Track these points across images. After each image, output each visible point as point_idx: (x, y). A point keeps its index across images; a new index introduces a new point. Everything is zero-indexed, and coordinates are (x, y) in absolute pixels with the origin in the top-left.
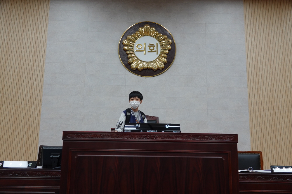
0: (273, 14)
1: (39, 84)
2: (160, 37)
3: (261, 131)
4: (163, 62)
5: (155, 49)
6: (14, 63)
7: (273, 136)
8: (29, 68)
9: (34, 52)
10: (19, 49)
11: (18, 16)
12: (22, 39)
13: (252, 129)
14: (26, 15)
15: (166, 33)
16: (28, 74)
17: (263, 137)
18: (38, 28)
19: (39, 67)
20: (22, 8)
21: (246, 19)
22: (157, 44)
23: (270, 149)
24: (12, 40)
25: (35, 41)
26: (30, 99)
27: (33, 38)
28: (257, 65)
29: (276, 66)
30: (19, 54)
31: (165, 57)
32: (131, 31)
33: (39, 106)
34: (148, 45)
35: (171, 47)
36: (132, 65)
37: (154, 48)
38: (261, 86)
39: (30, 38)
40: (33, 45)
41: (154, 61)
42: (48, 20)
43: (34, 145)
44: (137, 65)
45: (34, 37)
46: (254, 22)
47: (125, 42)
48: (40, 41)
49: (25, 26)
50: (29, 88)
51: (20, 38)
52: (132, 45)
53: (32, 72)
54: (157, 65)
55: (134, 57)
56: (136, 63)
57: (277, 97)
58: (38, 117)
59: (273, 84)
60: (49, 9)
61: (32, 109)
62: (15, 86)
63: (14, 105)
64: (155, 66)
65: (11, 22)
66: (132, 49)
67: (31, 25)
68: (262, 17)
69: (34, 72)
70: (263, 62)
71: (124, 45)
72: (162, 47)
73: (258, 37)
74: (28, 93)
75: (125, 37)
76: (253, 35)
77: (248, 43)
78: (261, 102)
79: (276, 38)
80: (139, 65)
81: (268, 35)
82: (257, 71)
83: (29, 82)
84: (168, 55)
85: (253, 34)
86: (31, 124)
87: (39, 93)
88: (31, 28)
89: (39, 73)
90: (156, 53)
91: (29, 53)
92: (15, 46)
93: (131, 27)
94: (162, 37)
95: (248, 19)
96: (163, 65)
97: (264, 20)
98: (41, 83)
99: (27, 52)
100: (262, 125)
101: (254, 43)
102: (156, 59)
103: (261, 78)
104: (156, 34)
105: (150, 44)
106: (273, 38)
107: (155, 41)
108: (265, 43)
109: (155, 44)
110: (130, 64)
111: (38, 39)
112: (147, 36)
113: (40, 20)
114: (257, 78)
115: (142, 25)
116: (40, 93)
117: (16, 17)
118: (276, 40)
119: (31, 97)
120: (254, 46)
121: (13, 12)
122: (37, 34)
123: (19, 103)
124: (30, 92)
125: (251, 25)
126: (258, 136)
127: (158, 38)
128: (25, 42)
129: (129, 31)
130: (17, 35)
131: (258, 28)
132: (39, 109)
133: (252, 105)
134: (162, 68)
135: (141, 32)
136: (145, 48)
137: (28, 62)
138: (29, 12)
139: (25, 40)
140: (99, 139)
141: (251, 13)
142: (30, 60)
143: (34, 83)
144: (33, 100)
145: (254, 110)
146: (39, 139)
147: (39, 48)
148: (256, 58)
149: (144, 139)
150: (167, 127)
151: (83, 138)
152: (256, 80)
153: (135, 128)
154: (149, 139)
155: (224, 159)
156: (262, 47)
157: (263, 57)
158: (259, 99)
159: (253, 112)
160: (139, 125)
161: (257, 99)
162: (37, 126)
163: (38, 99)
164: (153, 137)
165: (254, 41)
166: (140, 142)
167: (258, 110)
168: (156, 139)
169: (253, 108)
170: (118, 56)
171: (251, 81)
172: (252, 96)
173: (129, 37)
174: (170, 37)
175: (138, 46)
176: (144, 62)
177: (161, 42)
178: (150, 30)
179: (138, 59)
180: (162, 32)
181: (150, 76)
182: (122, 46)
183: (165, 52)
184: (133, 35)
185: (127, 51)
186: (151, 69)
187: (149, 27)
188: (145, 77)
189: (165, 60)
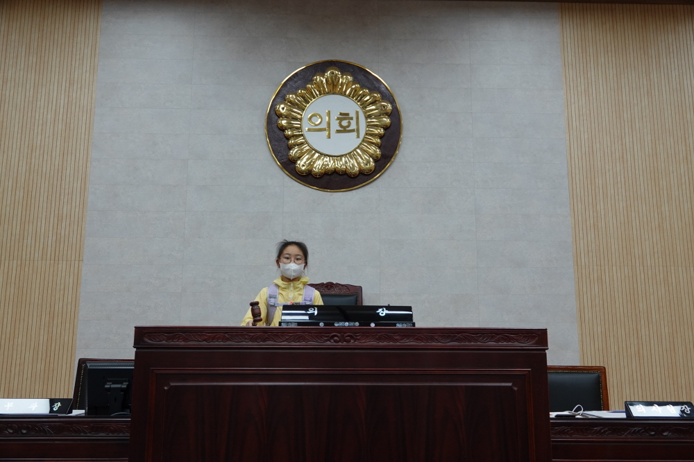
0: (627, 42)
1: (77, 210)
2: (364, 96)
3: (602, 317)
4: (371, 156)
5: (353, 126)
6: (17, 160)
7: (631, 330)
8: (52, 173)
9: (63, 135)
10: (28, 126)
11: (24, 47)
12: (35, 102)
13: (582, 311)
14: (44, 45)
15: (379, 87)
16: (51, 186)
17: (607, 331)
18: (72, 76)
19: (76, 169)
20: (33, 29)
22: (357, 113)
23: (626, 360)
24: (11, 105)
25: (66, 107)
26: (54, 245)
27: (62, 100)
28: (592, 161)
29: (637, 164)
30: (27, 139)
31: (376, 145)
32: (296, 82)
33: (77, 262)
34: (335, 116)
35: (391, 120)
36: (299, 164)
37: (349, 123)
38: (602, 211)
39: (54, 100)
40: (61, 116)
41: (350, 155)
42: (97, 56)
43: (65, 357)
44: (310, 163)
45: (63, 97)
46: (585, 60)
47: (281, 109)
48: (77, 107)
49: (41, 71)
50: (52, 219)
51: (31, 99)
52: (299, 117)
53: (59, 183)
54: (358, 163)
55: (302, 144)
56: (308, 159)
57: (639, 238)
58: (75, 290)
59: (629, 206)
60: (99, 31)
61: (60, 269)
62: (20, 215)
63: (15, 262)
64: (353, 165)
65: (7, 61)
66: (299, 126)
67: (57, 70)
68: (602, 49)
69: (63, 182)
70: (606, 154)
71: (280, 116)
72: (369, 120)
73: (594, 95)
74: (51, 232)
75: (281, 97)
76: (583, 91)
77: (570, 110)
78: (601, 249)
79: (635, 98)
80: (314, 163)
81: (616, 91)
82: (593, 176)
83: (53, 206)
84: (384, 138)
85: (583, 88)
86: (57, 306)
87: (75, 233)
88: (57, 77)
89: (75, 185)
90: (355, 134)
91: (51, 136)
92: (17, 120)
93: (296, 73)
94: (368, 98)
95: (570, 54)
96: (372, 164)
97: (606, 56)
98: (81, 206)
99: (47, 135)
100: (605, 304)
101: (584, 109)
102: (355, 150)
103: (601, 191)
104: (356, 91)
105: (341, 114)
106: (628, 98)
107: (351, 107)
108: (610, 111)
109: (352, 114)
110: (293, 161)
111: (74, 102)
112: (333, 94)
113: (78, 57)
114: (593, 192)
115: (320, 68)
116: (79, 232)
117: (20, 49)
118: (635, 102)
119: (58, 242)
120: (585, 118)
121: (13, 39)
122: (71, 90)
123: (28, 256)
124: (55, 231)
125: (578, 69)
126: (595, 330)
127: (360, 99)
128: (42, 111)
129: (291, 83)
130: (23, 93)
131: (593, 75)
132: (76, 271)
133: (583, 256)
134: (371, 170)
135: (319, 85)
136: (329, 124)
137: (49, 157)
138: (52, 38)
139: (42, 104)
140: (222, 343)
141: (576, 39)
142: (54, 153)
143: (65, 209)
144: (61, 249)
145: (587, 267)
146: (78, 342)
147: (76, 123)
148: (590, 145)
149: (328, 343)
150: (382, 313)
151: (183, 343)
152: (590, 197)
153: (307, 318)
154: (340, 343)
155: (516, 389)
156: (604, 119)
157: (605, 142)
158: (597, 243)
159: (584, 272)
160: (316, 308)
161: (593, 241)
162: (73, 310)
163: (74, 247)
164: (349, 338)
165: (584, 105)
166: (319, 351)
167: (595, 268)
168: (356, 343)
169: (583, 264)
170: (265, 143)
171: (579, 199)
172: (581, 235)
173: (291, 97)
174: (388, 97)
175: (313, 119)
176: (326, 155)
177: (366, 107)
178: (341, 80)
179: (312, 149)
180: (369, 86)
181: (342, 190)
182: (275, 117)
183: (376, 132)
184: (301, 92)
185: (286, 129)
186: (342, 171)
187: (337, 72)
188: (329, 191)
189: (376, 151)
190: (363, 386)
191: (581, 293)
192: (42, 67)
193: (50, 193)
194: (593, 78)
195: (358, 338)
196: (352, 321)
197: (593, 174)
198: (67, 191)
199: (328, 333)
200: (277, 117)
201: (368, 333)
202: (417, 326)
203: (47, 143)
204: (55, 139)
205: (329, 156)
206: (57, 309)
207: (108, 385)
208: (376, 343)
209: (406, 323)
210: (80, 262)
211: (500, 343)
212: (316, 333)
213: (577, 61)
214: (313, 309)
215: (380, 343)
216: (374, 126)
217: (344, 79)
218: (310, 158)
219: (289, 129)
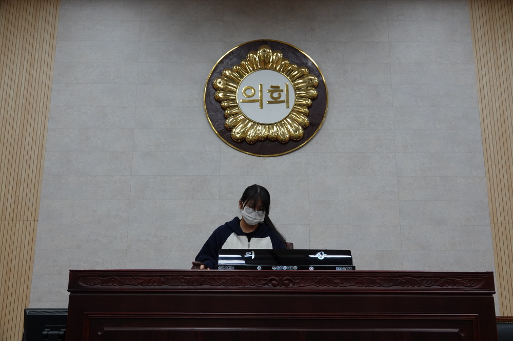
1: (34, 175)
2: (292, 71)
4: (300, 124)
5: (283, 98)
8: (13, 142)
9: (24, 108)
14: (9, 30)
15: (307, 63)
16: (11, 153)
18: (33, 57)
19: (34, 138)
21: (476, 32)
22: (287, 86)
25: (27, 84)
26: (12, 207)
27: (24, 78)
31: (305, 114)
32: (231, 59)
33: (33, 222)
34: (267, 88)
35: (318, 91)
36: (234, 132)
37: (280, 94)
39: (17, 78)
40: (22, 93)
41: (280, 123)
42: (55, 39)
44: (244, 132)
45: (24, 75)
46: (493, 37)
48: (37, 83)
49: (6, 53)
50: (11, 183)
52: (235, 89)
53: (19, 151)
54: (289, 131)
55: (237, 114)
56: (242, 128)
58: (30, 247)
60: (57, 19)
61: (17, 228)
64: (283, 132)
66: (234, 98)
67: (20, 52)
69: (23, 150)
71: (217, 89)
72: (298, 92)
74: (10, 195)
75: (218, 72)
76: (493, 64)
77: (481, 81)
80: (248, 131)
83: (13, 170)
84: (311, 109)
85: (493, 61)
86: (13, 262)
87: (32, 195)
88: (19, 58)
89: (33, 152)
90: (284, 105)
91: (13, 109)
93: (231, 52)
94: (296, 72)
95: (479, 32)
96: (301, 131)
98: (38, 171)
99: (10, 108)
101: (495, 81)
102: (285, 119)
104: (285, 66)
105: (272, 87)
107: (282, 80)
109: (283, 87)
110: (230, 129)
111: (34, 79)
112: (265, 69)
113: (38, 40)
114: (506, 155)
115: (253, 46)
116: (35, 194)
119: (16, 204)
120: (495, 88)
122: (32, 69)
124: (14, 193)
125: (487, 45)
127: (289, 73)
128: (5, 87)
129: (227, 60)
131: (501, 50)
132: (32, 230)
133: (499, 214)
134: (300, 137)
135: (253, 63)
136: (261, 96)
137: (11, 128)
138: (17, 24)
139: (6, 81)
140: (157, 287)
141: (485, 19)
142: (15, 124)
144: (19, 210)
145: (503, 225)
146: (31, 295)
147: (35, 97)
148: (502, 113)
149: (266, 287)
150: (321, 256)
151: (118, 287)
153: (243, 262)
154: (278, 287)
155: (463, 335)
159: (500, 230)
160: (253, 252)
162: (28, 266)
163: (30, 208)
164: (287, 282)
165: (495, 77)
166: (253, 295)
168: (295, 286)
169: (499, 222)
170: (203, 113)
171: (493, 162)
172: (497, 196)
173: (227, 73)
174: (314, 71)
175: (248, 92)
176: (259, 124)
177: (295, 81)
178: (271, 57)
179: (246, 118)
180: (297, 62)
181: (274, 155)
182: (213, 91)
183: (304, 102)
184: (236, 67)
185: (222, 101)
186: (274, 138)
187: (268, 50)
188: (261, 155)
189: (304, 120)
190: (303, 332)
191: (499, 249)
192: (7, 50)
193: (11, 160)
194: (502, 52)
195: (297, 281)
196: (290, 265)
197: (505, 139)
198: (25, 158)
199: (266, 276)
200: (214, 91)
201: (307, 277)
202: (357, 269)
203: (9, 116)
204: (16, 112)
205: (261, 124)
206: (13, 265)
207: (46, 331)
208: (315, 287)
209: (345, 267)
210: (36, 222)
211: (445, 287)
212: (253, 277)
213: (487, 38)
214: (250, 253)
215: (320, 287)
216: (302, 97)
217: (274, 57)
218: (244, 127)
219: (226, 100)
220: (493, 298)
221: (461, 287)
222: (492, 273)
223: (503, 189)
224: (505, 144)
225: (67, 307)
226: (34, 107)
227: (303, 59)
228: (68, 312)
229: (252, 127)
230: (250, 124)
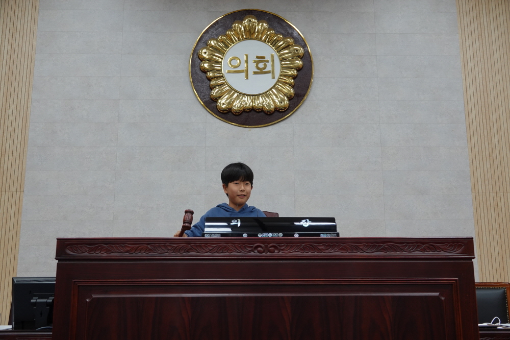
1: (19, 146)
2: (278, 41)
3: (499, 241)
4: (285, 95)
5: (269, 68)
9: (7, 78)
13: (481, 235)
15: (292, 33)
17: (504, 252)
18: (15, 26)
19: (18, 108)
21: (461, 2)
22: (273, 56)
25: (9, 53)
27: (6, 48)
28: (486, 98)
31: (290, 85)
32: (217, 29)
33: (18, 193)
34: (252, 58)
35: (303, 62)
36: (220, 103)
37: (265, 65)
38: (497, 143)
41: (266, 94)
42: (37, 8)
44: (229, 103)
45: (6, 45)
46: (477, 8)
52: (220, 60)
54: (274, 102)
55: (222, 84)
56: (227, 99)
58: (16, 218)
61: (3, 199)
64: (269, 103)
66: (219, 68)
69: (6, 121)
70: (499, 92)
71: (202, 59)
72: (283, 63)
73: (487, 39)
75: (203, 42)
77: (465, 52)
78: (497, 178)
80: (233, 102)
82: (487, 112)
84: (297, 79)
85: (476, 32)
87: (17, 167)
89: (17, 123)
90: (270, 75)
93: (216, 21)
94: (282, 43)
95: (464, 2)
96: (287, 102)
98: (22, 143)
100: (501, 227)
102: (270, 89)
103: (495, 125)
104: (271, 36)
105: (257, 57)
107: (267, 51)
108: (502, 53)
109: (268, 58)
110: (215, 100)
111: (16, 49)
112: (250, 39)
113: (20, 9)
114: (488, 126)
115: (239, 16)
116: (20, 165)
120: (479, 59)
122: (14, 38)
125: (471, 15)
127: (274, 43)
129: (212, 30)
131: (485, 20)
132: (17, 201)
133: (480, 183)
134: (285, 108)
135: (238, 33)
140: (144, 254)
143: (8, 145)
145: (484, 194)
146: (18, 266)
147: (18, 67)
148: (484, 84)
149: (252, 253)
150: (305, 224)
151: (105, 255)
152: (485, 131)
153: (229, 230)
154: (264, 253)
155: (443, 298)
156: (496, 60)
157: (498, 81)
158: (493, 172)
159: (481, 199)
160: (239, 220)
161: (489, 170)
162: (14, 237)
163: (16, 179)
164: (273, 248)
165: (478, 48)
166: (243, 262)
167: (491, 194)
168: (280, 253)
169: (480, 191)
170: (189, 84)
171: (475, 133)
172: (478, 165)
173: (213, 43)
174: (299, 41)
175: (233, 63)
176: (244, 95)
177: (280, 51)
178: (257, 27)
179: (232, 89)
180: (283, 32)
181: (260, 126)
182: (198, 61)
183: (290, 73)
184: (221, 37)
185: (208, 71)
186: (259, 109)
187: (254, 20)
188: (247, 126)
189: (290, 91)
190: (288, 297)
191: (479, 218)
194: (485, 23)
195: (282, 248)
196: (276, 232)
197: (487, 109)
198: (9, 129)
200: (200, 61)
201: (292, 243)
202: (341, 236)
205: (247, 95)
207: (34, 299)
208: (300, 253)
209: (330, 234)
210: (22, 193)
211: (426, 252)
212: (239, 244)
213: (471, 9)
214: (236, 221)
215: (305, 253)
216: (288, 68)
217: (260, 27)
218: (230, 98)
219: (211, 71)
220: (472, 262)
221: (442, 253)
222: (472, 238)
223: (484, 159)
224: (487, 115)
225: (55, 275)
226: (17, 77)
227: (288, 29)
228: (56, 280)
229: (238, 97)
230: (236, 95)
